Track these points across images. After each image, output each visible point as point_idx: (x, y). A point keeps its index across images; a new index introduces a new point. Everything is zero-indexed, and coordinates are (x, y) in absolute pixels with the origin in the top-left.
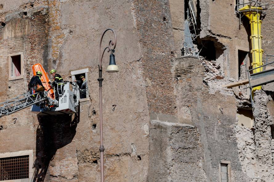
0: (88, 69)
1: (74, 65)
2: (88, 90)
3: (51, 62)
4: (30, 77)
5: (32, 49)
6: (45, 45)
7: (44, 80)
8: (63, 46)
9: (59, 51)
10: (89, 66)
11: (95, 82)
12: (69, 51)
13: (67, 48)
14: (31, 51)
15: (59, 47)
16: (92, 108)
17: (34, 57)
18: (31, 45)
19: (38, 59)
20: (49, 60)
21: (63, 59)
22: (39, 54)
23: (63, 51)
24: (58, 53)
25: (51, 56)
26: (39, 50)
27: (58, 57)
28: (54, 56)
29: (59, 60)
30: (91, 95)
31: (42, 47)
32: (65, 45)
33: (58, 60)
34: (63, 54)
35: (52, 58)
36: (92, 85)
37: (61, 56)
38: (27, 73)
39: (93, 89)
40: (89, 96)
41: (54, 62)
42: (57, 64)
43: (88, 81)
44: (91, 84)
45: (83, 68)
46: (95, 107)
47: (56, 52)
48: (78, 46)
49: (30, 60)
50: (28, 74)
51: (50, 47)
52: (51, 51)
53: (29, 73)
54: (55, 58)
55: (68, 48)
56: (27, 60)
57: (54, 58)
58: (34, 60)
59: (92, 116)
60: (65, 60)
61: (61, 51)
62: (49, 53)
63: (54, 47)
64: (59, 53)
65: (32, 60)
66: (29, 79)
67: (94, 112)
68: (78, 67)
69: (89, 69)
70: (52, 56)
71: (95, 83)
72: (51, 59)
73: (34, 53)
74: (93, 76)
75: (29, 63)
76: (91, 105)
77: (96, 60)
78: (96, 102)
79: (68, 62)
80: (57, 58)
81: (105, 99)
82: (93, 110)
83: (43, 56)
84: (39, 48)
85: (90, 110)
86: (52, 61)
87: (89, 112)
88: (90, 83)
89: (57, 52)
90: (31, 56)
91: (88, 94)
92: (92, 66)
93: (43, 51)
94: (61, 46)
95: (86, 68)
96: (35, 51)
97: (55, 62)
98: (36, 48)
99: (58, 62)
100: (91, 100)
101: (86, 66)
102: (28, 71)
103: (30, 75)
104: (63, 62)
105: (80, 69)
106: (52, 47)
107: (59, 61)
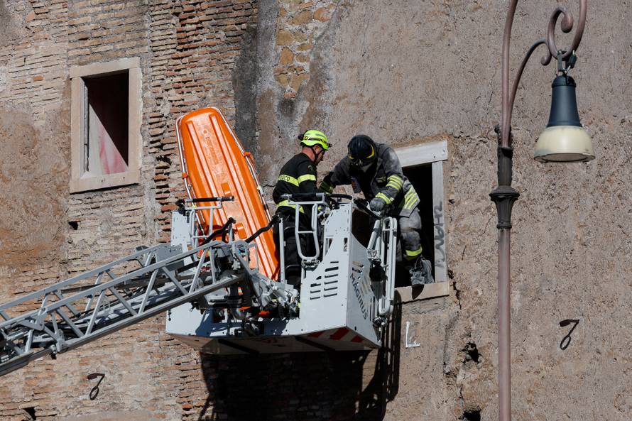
0: (444, 144)
1: (381, 124)
2: (443, 247)
3: (270, 106)
4: (172, 176)
5: (185, 45)
6: (244, 26)
7: (231, 186)
8: (328, 33)
9: (312, 58)
10: (450, 131)
11: (479, 205)
12: (357, 57)
13: (349, 40)
14: (180, 54)
15: (311, 36)
16: (459, 329)
17: (193, 83)
18: (179, 27)
19: (210, 95)
20: (263, 97)
21: (330, 95)
22: (218, 68)
23: (329, 56)
24: (306, 66)
25: (272, 78)
26: (218, 48)
27: (305, 83)
28: (284, 78)
29: (311, 101)
30: (456, 269)
31: (231, 33)
32: (339, 26)
33: (306, 98)
34: (331, 73)
35: (277, 90)
36: (463, 223)
37: (318, 80)
38: (158, 159)
39: (469, 240)
40: (451, 275)
41: (288, 106)
42: (299, 120)
43: (447, 202)
44: (461, 217)
45: (423, 140)
46: (474, 327)
47: (297, 63)
48: (400, 31)
49: (174, 95)
50: (163, 164)
51: (269, 38)
52: (273, 54)
53: (166, 159)
54: (290, 90)
55: (353, 42)
56: (158, 95)
57: (284, 90)
58: (193, 97)
59: (462, 371)
60: (338, 98)
61: (319, 58)
62: (261, 65)
63: (287, 37)
64: (313, 66)
65: (180, 96)
66: (167, 186)
67: (470, 353)
68: (401, 135)
69: (449, 146)
70: (278, 80)
71: (477, 210)
72: (270, 92)
73: (193, 63)
74: (469, 178)
75: (166, 109)
76: (456, 319)
77: (483, 101)
78: (480, 304)
79: (352, 108)
80: (300, 90)
81: (524, 292)
82: (466, 340)
83: (234, 81)
84: (215, 41)
85: (451, 342)
86: (276, 103)
87: (448, 350)
88: (456, 212)
89: (302, 58)
90: (179, 79)
91: (444, 264)
92: (465, 128)
93: (233, 56)
94: (318, 33)
95: (437, 138)
96: (196, 54)
97: (292, 110)
98: (204, 38)
99: (303, 107)
100: (457, 295)
101: (434, 129)
102: (161, 147)
103: (172, 168)
104: (328, 109)
105: (407, 144)
106: (278, 37)
107: (307, 104)
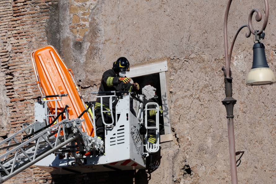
0: (165, 63)
1: (130, 53)
2: (168, 116)
3: (68, 45)
4: (15, 83)
5: (17, 13)
6: (50, 3)
7: (63, 87)
8: (98, 6)
9: (90, 20)
10: (168, 56)
11: (186, 94)
12: (115, 19)
13: (110, 10)
14: (15, 19)
15: (89, 8)
16: (180, 158)
17: (24, 34)
18: (13, 4)
19: (33, 40)
20: (64, 41)
21: (101, 38)
22: (37, 26)
23: (99, 19)
24: (87, 24)
25: (68, 31)
26: (36, 15)
27: (87, 33)
28: (75, 30)
29: (91, 42)
30: (176, 127)
31: (43, 7)
32: (104, 3)
33: (88, 41)
34: (101, 27)
35: (71, 37)
36: (178, 103)
37: (94, 31)
38: (7, 74)
39: (182, 112)
40: (173, 130)
41: (78, 45)
42: (85, 52)
43: (169, 93)
44: (177, 100)
45: (154, 61)
46: (188, 157)
47: (82, 22)
48: (137, 5)
49: (13, 40)
50: (9, 77)
51: (65, 10)
52: (68, 18)
53: (11, 74)
54: (79, 37)
55: (112, 11)
56: (5, 41)
57: (75, 37)
58: (24, 41)
59: (182, 180)
60: (106, 40)
61: (94, 19)
62: (62, 24)
63: (75, 9)
64: (91, 24)
65: (17, 41)
66: (12, 88)
67: (186, 170)
68: (142, 59)
69: (168, 64)
70: (72, 31)
71: (186, 96)
72: (68, 38)
73: (23, 23)
74: (180, 80)
75: (9, 48)
76: (178, 153)
77: (185, 40)
78: (190, 145)
79: (114, 45)
80: (84, 37)
81: (213, 138)
82: (184, 164)
83: (47, 32)
84: (34, 11)
85: (176, 165)
86: (72, 44)
87: (174, 169)
88: (174, 98)
89: (85, 20)
90: (15, 32)
91: (169, 124)
92: (176, 54)
93: (45, 19)
94: (93, 7)
95: (161, 60)
96: (24, 18)
97: (81, 47)
98: (28, 10)
99: (87, 45)
100: (178, 139)
101: (159, 55)
102: (8, 68)
103: (15, 79)
104: (101, 46)
105: (145, 63)
106: (70, 9)
107: (89, 44)
